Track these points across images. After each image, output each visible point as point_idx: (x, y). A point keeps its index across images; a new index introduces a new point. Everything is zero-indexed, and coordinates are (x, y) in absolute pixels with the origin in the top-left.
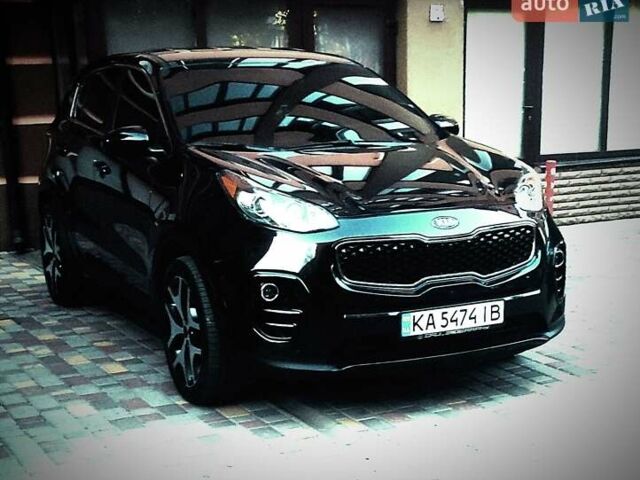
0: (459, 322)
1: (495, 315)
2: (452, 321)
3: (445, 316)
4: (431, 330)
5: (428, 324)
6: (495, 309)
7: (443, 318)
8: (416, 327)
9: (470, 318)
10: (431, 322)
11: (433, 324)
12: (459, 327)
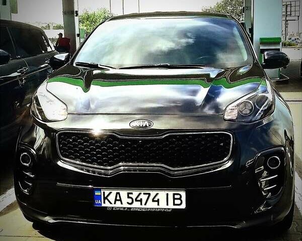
0: (144, 202)
1: (178, 202)
2: (136, 200)
3: (130, 195)
4: (118, 204)
5: (116, 200)
6: (177, 197)
7: (128, 197)
8: (106, 201)
9: (153, 201)
10: (118, 198)
11: (120, 200)
12: (143, 206)
